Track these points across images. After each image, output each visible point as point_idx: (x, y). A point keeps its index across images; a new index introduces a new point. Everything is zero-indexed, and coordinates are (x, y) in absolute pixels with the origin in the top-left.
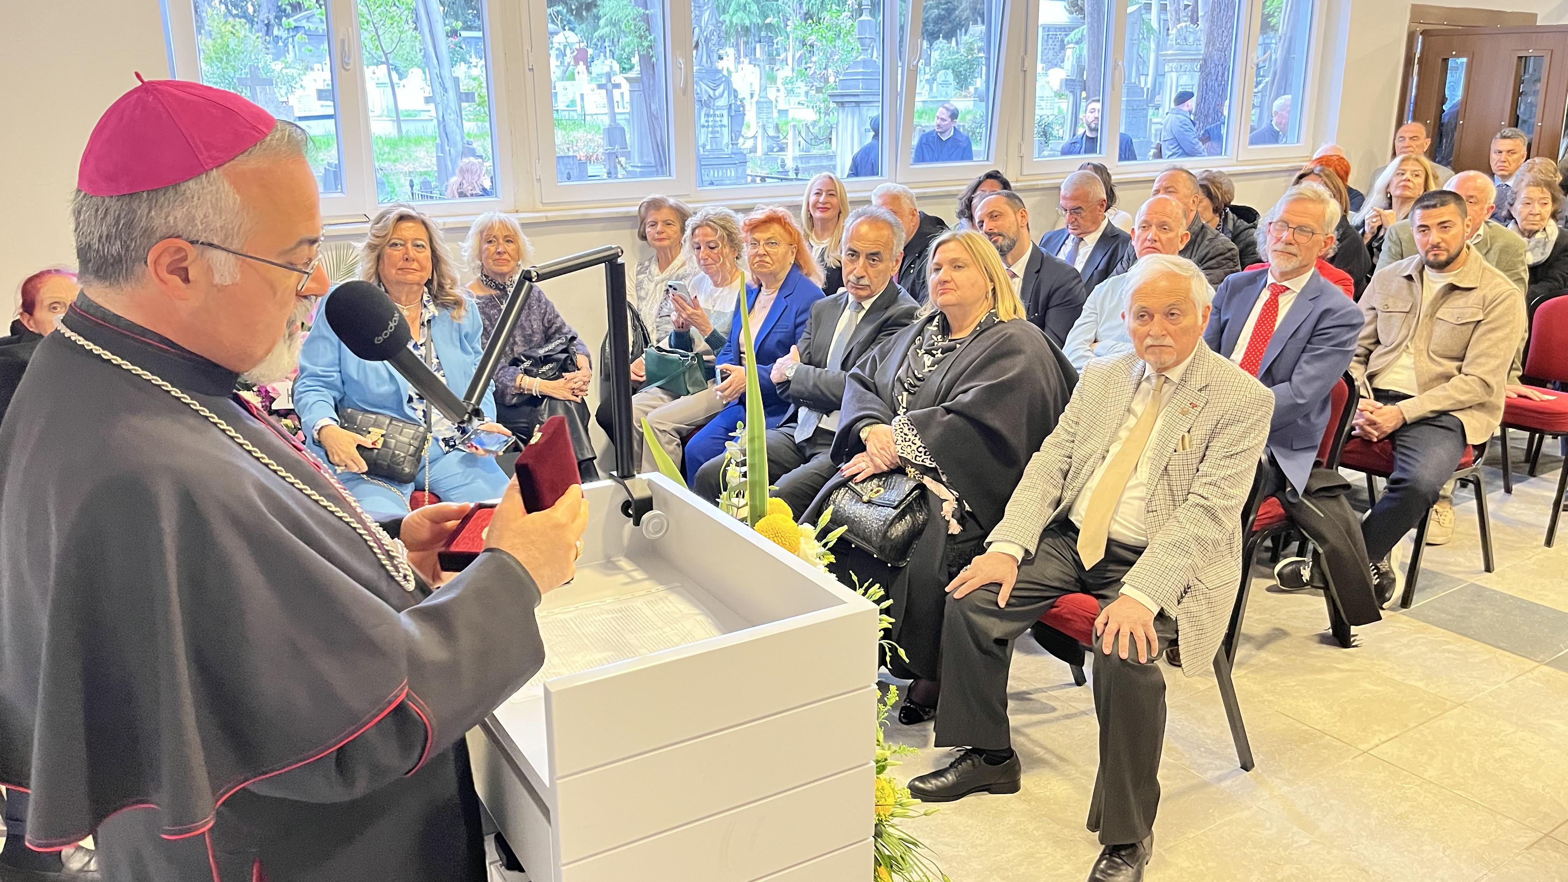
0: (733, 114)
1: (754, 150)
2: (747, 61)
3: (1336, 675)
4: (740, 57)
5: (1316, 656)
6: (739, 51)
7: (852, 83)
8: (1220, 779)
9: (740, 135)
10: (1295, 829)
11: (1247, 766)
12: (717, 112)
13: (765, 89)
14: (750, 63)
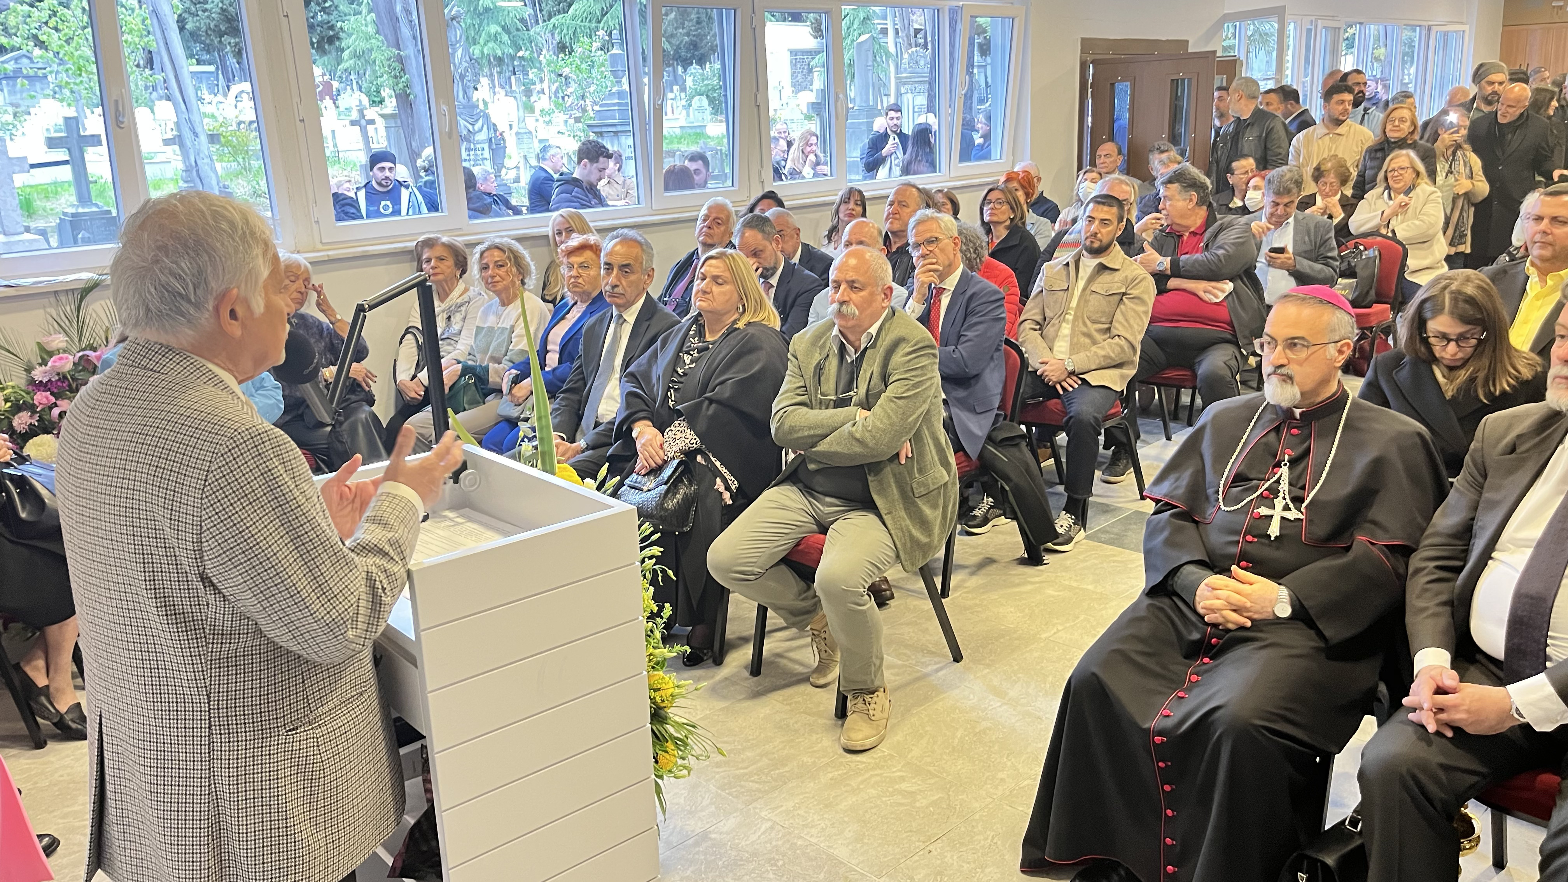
0: (494, 147)
1: (517, 180)
2: (503, 92)
3: (1029, 587)
4: (494, 87)
5: (1015, 575)
6: (493, 81)
7: (609, 113)
8: (937, 671)
9: (503, 166)
10: (991, 697)
11: (957, 657)
12: (478, 146)
13: (524, 120)
14: (506, 95)
